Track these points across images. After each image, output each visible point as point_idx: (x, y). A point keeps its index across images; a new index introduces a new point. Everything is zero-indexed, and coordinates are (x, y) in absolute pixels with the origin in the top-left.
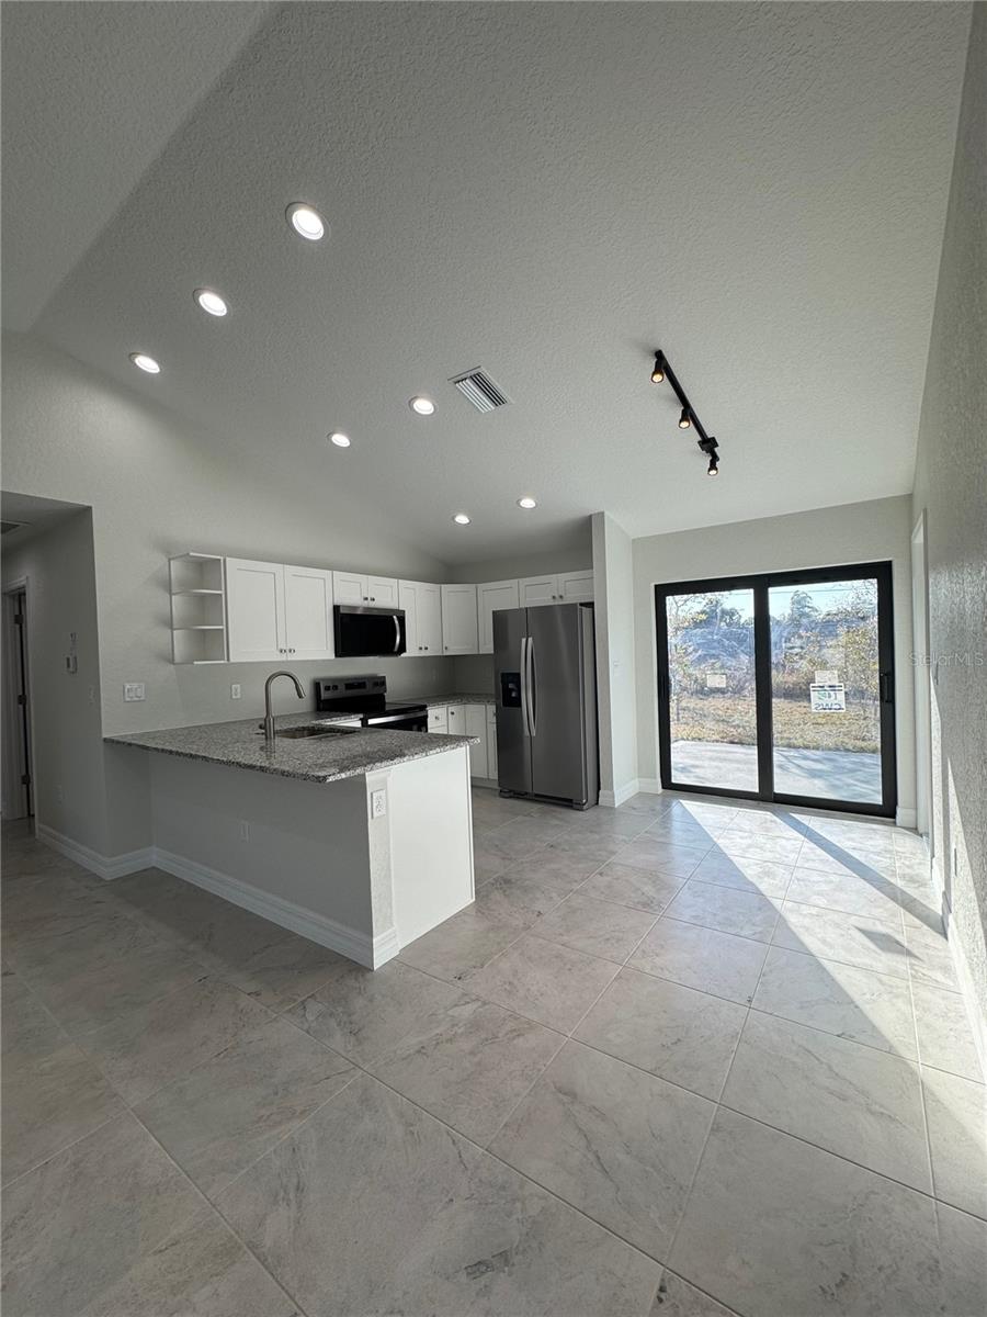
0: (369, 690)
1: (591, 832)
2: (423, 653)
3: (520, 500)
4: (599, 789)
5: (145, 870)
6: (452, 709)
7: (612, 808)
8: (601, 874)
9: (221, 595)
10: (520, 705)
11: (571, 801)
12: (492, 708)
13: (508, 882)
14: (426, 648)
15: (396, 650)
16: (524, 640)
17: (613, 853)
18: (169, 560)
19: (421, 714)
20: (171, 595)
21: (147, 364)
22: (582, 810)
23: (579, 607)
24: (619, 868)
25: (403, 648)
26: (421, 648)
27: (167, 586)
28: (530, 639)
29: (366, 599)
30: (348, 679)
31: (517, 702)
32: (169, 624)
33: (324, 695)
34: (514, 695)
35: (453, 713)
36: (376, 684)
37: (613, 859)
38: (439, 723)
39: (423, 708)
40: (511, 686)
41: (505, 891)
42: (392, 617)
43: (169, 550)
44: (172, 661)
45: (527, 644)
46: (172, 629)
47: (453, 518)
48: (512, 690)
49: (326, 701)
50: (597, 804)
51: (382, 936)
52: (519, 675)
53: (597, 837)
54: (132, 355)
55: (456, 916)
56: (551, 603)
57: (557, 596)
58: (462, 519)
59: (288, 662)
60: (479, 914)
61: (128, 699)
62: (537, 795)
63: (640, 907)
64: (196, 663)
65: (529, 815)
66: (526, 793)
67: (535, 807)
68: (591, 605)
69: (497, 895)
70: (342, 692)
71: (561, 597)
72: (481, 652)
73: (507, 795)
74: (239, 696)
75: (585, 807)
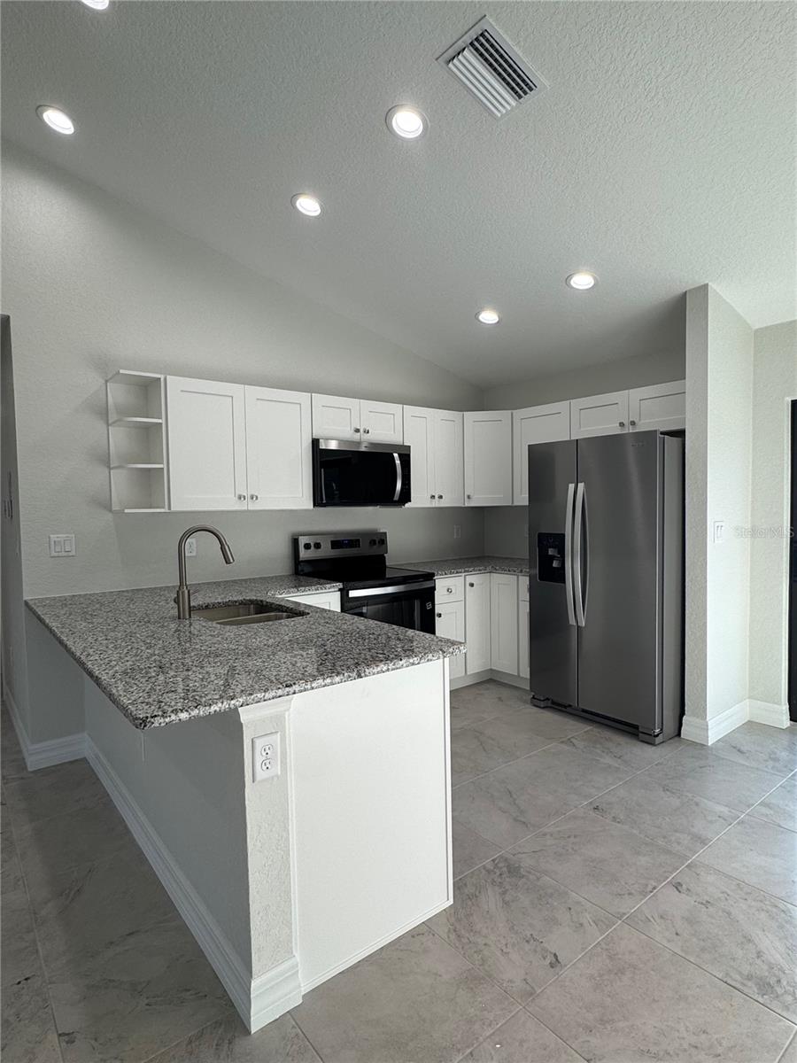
0: (365, 550)
1: (665, 789)
2: (436, 503)
3: (570, 277)
4: (682, 713)
5: (71, 762)
6: (470, 579)
7: (703, 746)
8: (678, 886)
9: (161, 424)
10: (562, 579)
11: (636, 727)
12: (525, 581)
13: (513, 870)
14: (441, 497)
15: (396, 497)
16: (572, 486)
17: (704, 842)
18: (107, 381)
19: (427, 585)
20: (108, 425)
21: (58, 121)
22: (653, 744)
23: (659, 435)
24: (711, 878)
25: (406, 496)
26: (433, 497)
27: (103, 413)
28: (581, 486)
29: (357, 431)
30: (335, 534)
31: (559, 575)
32: (106, 461)
33: (304, 554)
34: (555, 564)
35: (472, 585)
36: (373, 542)
37: (700, 855)
38: (452, 597)
39: (430, 577)
40: (551, 552)
41: (504, 893)
42: (392, 454)
43: (107, 369)
44: (108, 507)
45: (575, 493)
46: (110, 468)
47: (477, 314)
48: (553, 558)
49: (309, 562)
50: (679, 734)
51: (269, 975)
52: (563, 536)
53: (676, 802)
54: (38, 110)
55: (414, 934)
56: (618, 431)
57: (626, 422)
58: (489, 317)
59: (248, 511)
60: (453, 936)
61: (54, 554)
62: (584, 711)
63: (752, 989)
64: (126, 511)
65: (569, 742)
66: (570, 706)
67: (578, 730)
68: (680, 434)
69: (490, 900)
70: (326, 551)
71: (633, 423)
72: (515, 504)
73: (542, 704)
74: (194, 554)
75: (658, 740)
